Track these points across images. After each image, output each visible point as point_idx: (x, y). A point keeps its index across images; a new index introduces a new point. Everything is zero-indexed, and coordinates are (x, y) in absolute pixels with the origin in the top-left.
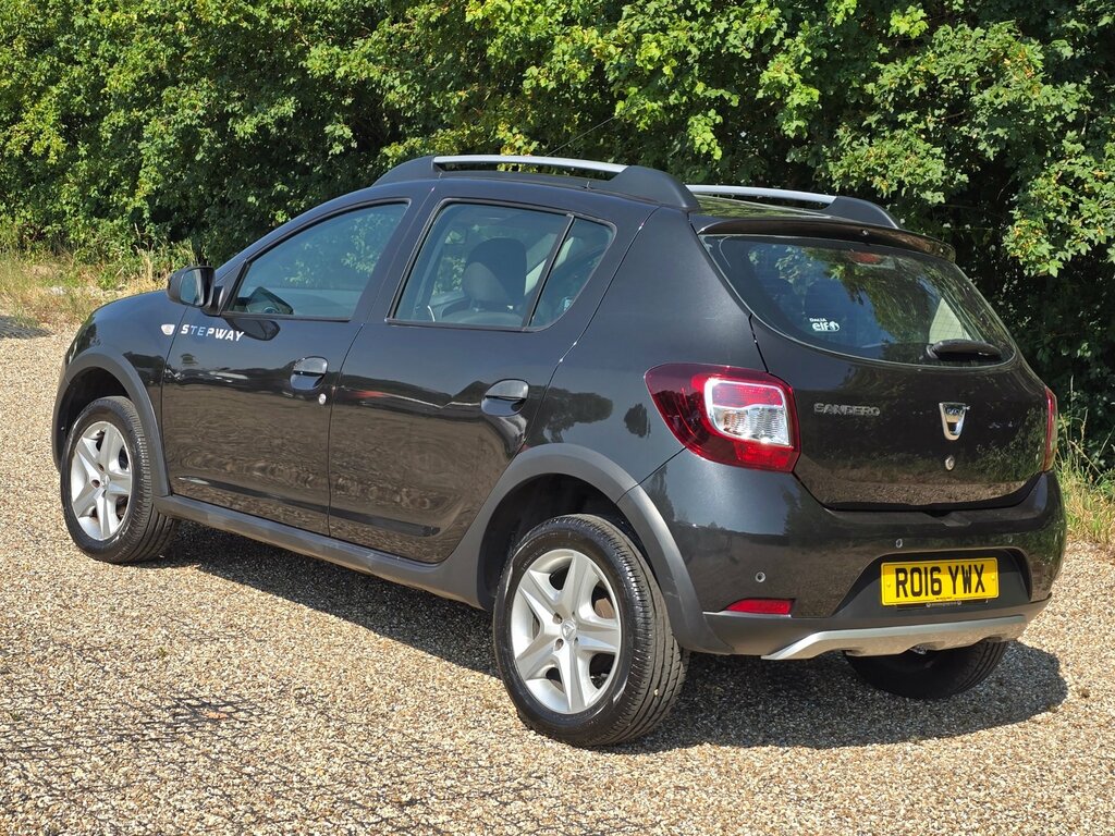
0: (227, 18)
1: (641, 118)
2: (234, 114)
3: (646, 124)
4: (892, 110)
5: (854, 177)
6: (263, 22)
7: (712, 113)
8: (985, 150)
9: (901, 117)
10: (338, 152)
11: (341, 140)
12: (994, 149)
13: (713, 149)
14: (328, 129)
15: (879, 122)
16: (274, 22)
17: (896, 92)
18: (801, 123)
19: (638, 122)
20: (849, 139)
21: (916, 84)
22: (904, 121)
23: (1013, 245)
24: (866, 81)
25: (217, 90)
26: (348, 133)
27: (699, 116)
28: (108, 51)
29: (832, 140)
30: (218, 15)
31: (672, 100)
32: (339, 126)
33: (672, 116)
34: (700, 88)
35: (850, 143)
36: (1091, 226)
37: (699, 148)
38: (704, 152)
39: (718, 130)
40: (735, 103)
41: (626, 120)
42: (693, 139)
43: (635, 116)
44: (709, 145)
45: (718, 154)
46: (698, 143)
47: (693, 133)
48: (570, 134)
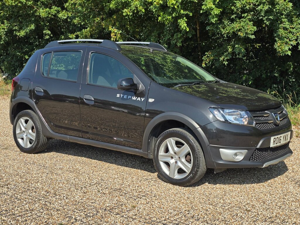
0: (14, 3)
1: (166, 21)
2: (16, 30)
3: (167, 23)
4: (240, 13)
5: (230, 33)
6: (24, 3)
7: (185, 18)
8: (266, 23)
9: (243, 15)
10: (48, 38)
11: (48, 34)
12: (268, 22)
13: (187, 28)
14: (44, 32)
15: (235, 17)
16: (27, 3)
17: (241, 8)
18: (217, 19)
20: (227, 22)
21: (247, 6)
22: (244, 17)
23: (278, 48)
24: (232, 6)
25: (10, 24)
26: (49, 32)
27: (181, 19)
30: (12, 2)
31: (173, 15)
32: (47, 31)
34: (182, 12)
36: (292, 41)
38: (184, 29)
39: (187, 23)
40: (191, 15)
42: (181, 26)
43: (164, 21)
44: (185, 27)
45: (188, 30)
47: (180, 24)
48: (128, 28)
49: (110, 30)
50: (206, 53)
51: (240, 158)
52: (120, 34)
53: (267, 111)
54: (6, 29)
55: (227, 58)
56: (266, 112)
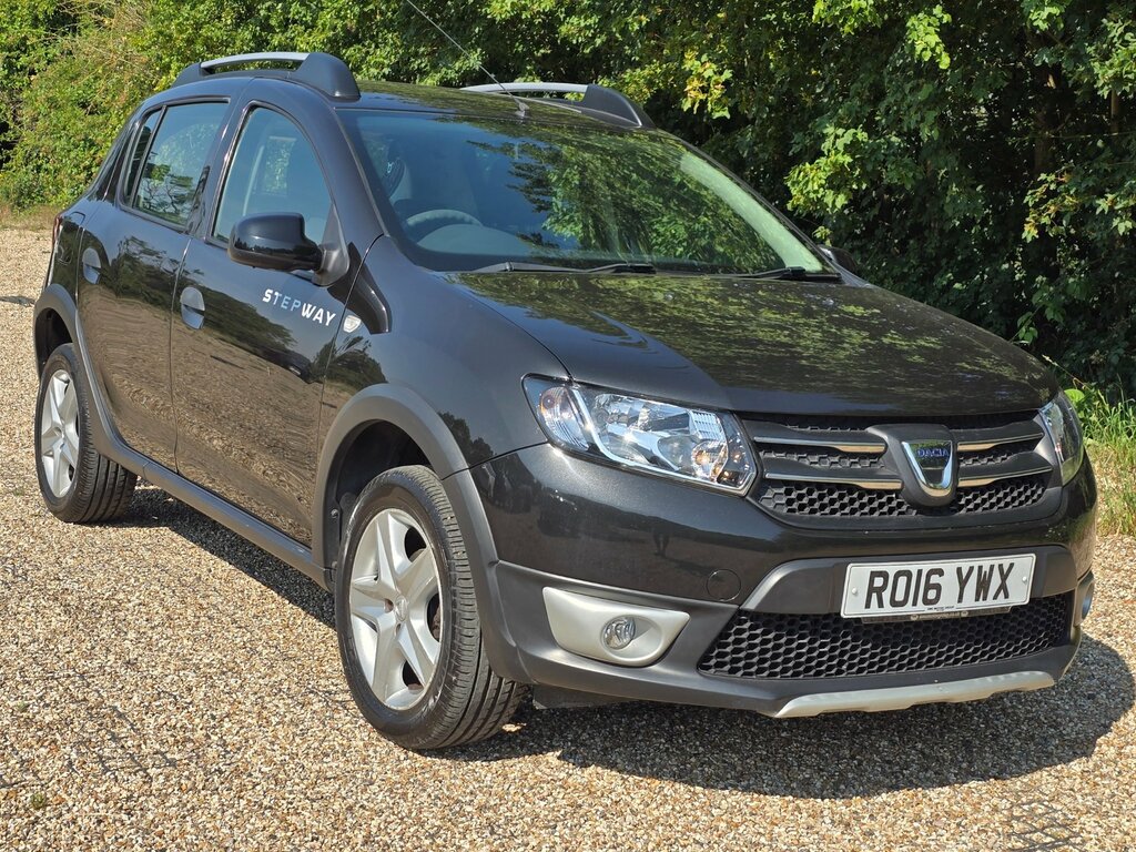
1: (845, 20)
3: (852, 27)
5: (1129, 80)
7: (938, 10)
13: (940, 56)
18: (1055, 11)
19: (843, 25)
20: (1121, 30)
27: (921, 15)
28: (298, 13)
29: (1097, 33)
33: (886, 17)
35: (1122, 35)
37: (920, 55)
38: (927, 59)
39: (946, 33)
41: (826, 24)
42: (913, 44)
43: (837, 18)
44: (933, 50)
45: (945, 62)
46: (919, 48)
47: (913, 36)
48: (771, 61)
49: (687, 66)
50: (1043, 176)
51: (644, 649)
52: (726, 83)
53: (879, 429)
54: (388, 66)
55: (1126, 202)
56: (871, 430)
